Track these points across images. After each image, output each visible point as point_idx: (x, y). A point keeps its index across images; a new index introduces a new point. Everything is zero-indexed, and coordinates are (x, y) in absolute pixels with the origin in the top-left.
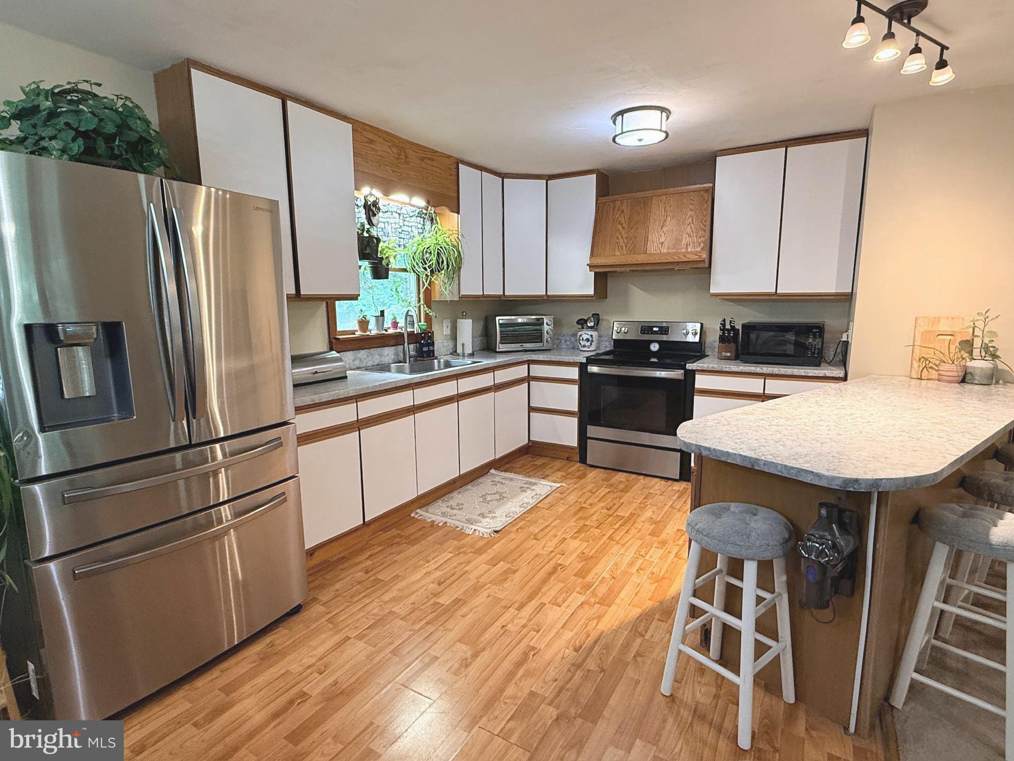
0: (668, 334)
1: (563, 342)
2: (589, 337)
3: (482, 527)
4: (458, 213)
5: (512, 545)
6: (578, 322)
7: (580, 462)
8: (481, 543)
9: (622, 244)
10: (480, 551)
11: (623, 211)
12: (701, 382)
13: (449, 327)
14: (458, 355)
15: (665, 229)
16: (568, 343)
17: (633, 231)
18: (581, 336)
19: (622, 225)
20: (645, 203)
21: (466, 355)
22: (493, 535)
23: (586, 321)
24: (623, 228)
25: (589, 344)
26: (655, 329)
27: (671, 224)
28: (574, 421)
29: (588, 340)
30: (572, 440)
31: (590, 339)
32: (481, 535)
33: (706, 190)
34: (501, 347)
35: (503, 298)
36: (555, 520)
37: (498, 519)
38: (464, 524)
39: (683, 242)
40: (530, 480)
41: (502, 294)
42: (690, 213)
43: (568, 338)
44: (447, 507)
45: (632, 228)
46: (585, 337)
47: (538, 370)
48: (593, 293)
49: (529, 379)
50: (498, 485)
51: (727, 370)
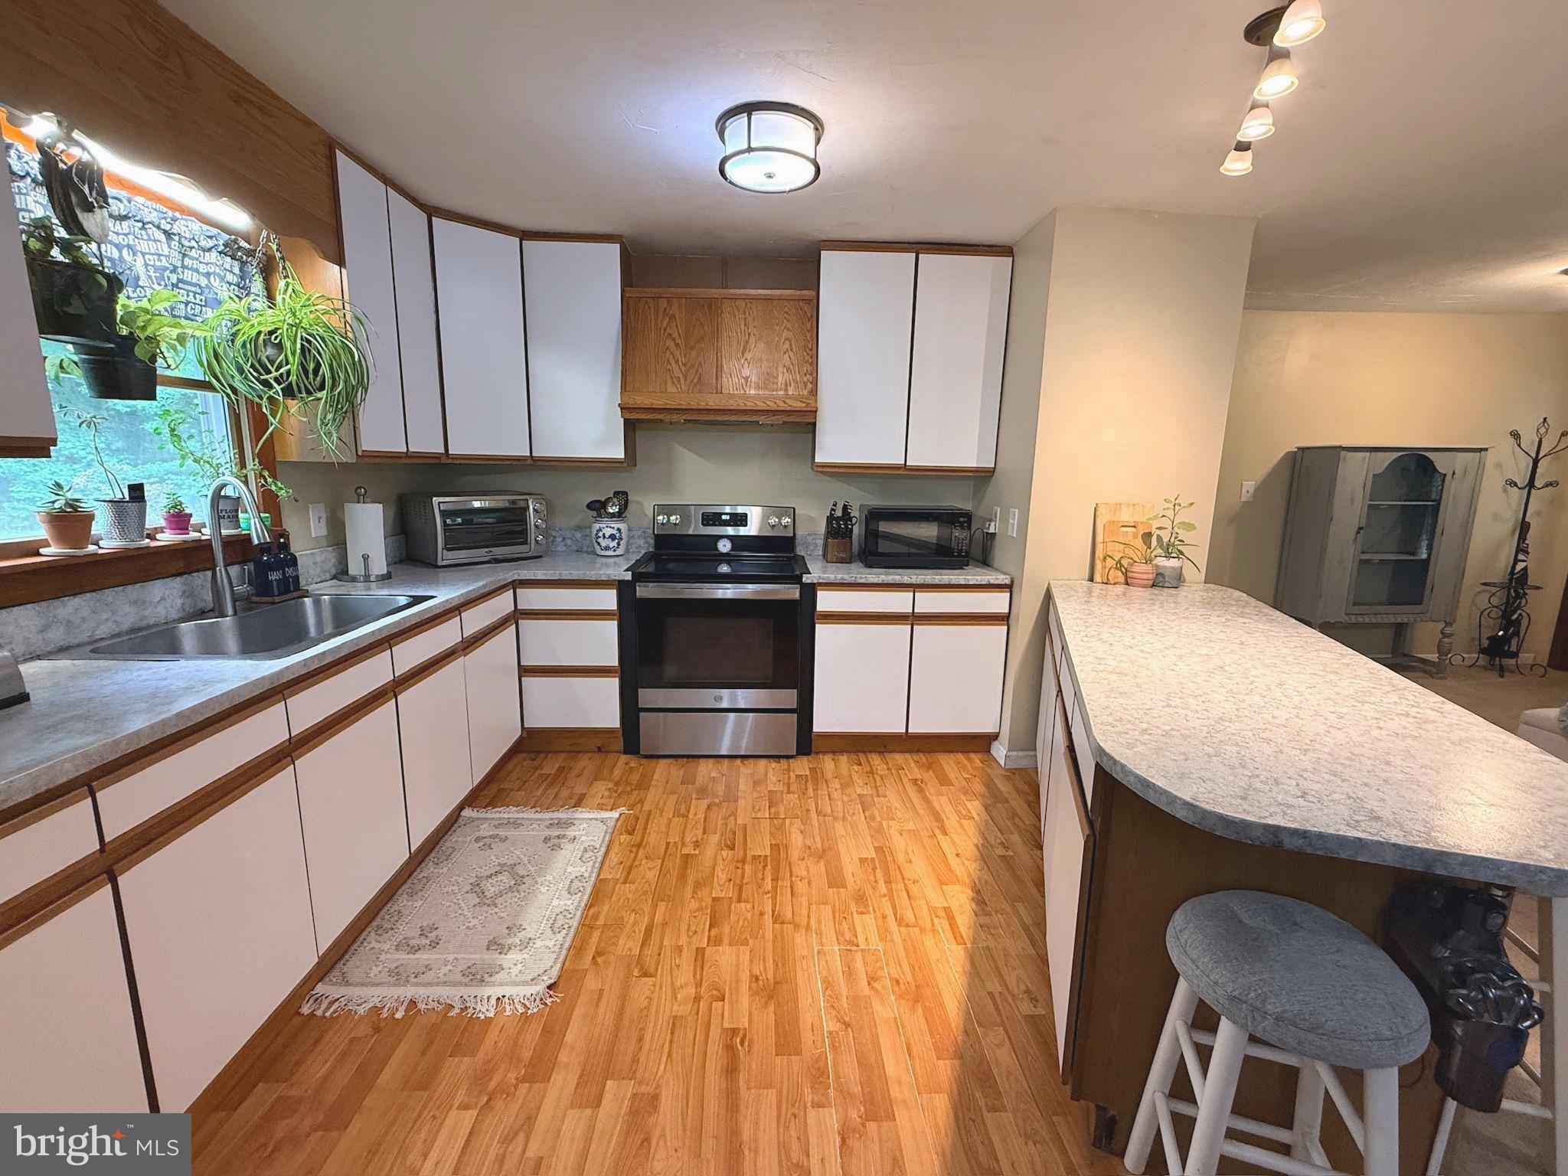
0: (746, 525)
1: (559, 540)
2: (614, 532)
3: (514, 984)
4: (341, 262)
5: (606, 1014)
6: (590, 506)
7: (626, 752)
8: (531, 1038)
9: (677, 372)
10: (539, 1070)
11: (673, 317)
12: (826, 601)
13: (323, 521)
14: (354, 579)
15: (748, 355)
16: (569, 542)
17: (694, 353)
18: (600, 530)
19: (674, 339)
20: (713, 306)
21: (373, 578)
22: (549, 1001)
23: (603, 505)
24: (677, 345)
25: (614, 544)
26: (724, 517)
27: (757, 349)
28: (613, 684)
29: (612, 537)
30: (612, 719)
31: (618, 535)
32: (521, 1010)
33: (808, 301)
34: (445, 557)
35: (444, 460)
36: (655, 907)
37: (539, 943)
38: (465, 991)
39: (780, 378)
40: (556, 815)
41: (443, 451)
42: (786, 334)
43: (568, 533)
44: (398, 948)
45: (692, 348)
46: (608, 532)
47: (533, 599)
48: (623, 457)
49: (517, 616)
50: (497, 846)
51: (863, 581)
